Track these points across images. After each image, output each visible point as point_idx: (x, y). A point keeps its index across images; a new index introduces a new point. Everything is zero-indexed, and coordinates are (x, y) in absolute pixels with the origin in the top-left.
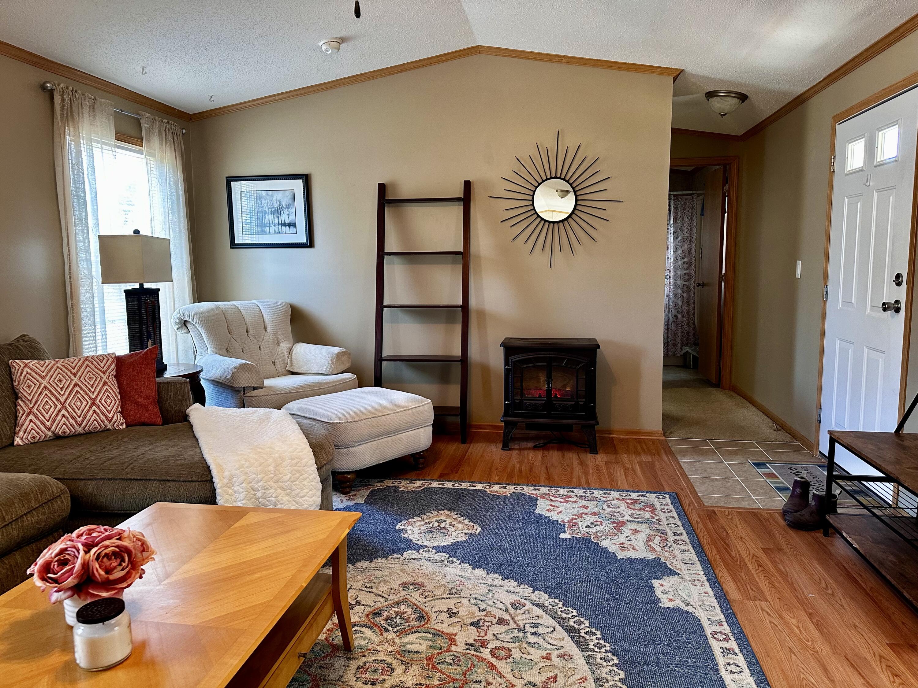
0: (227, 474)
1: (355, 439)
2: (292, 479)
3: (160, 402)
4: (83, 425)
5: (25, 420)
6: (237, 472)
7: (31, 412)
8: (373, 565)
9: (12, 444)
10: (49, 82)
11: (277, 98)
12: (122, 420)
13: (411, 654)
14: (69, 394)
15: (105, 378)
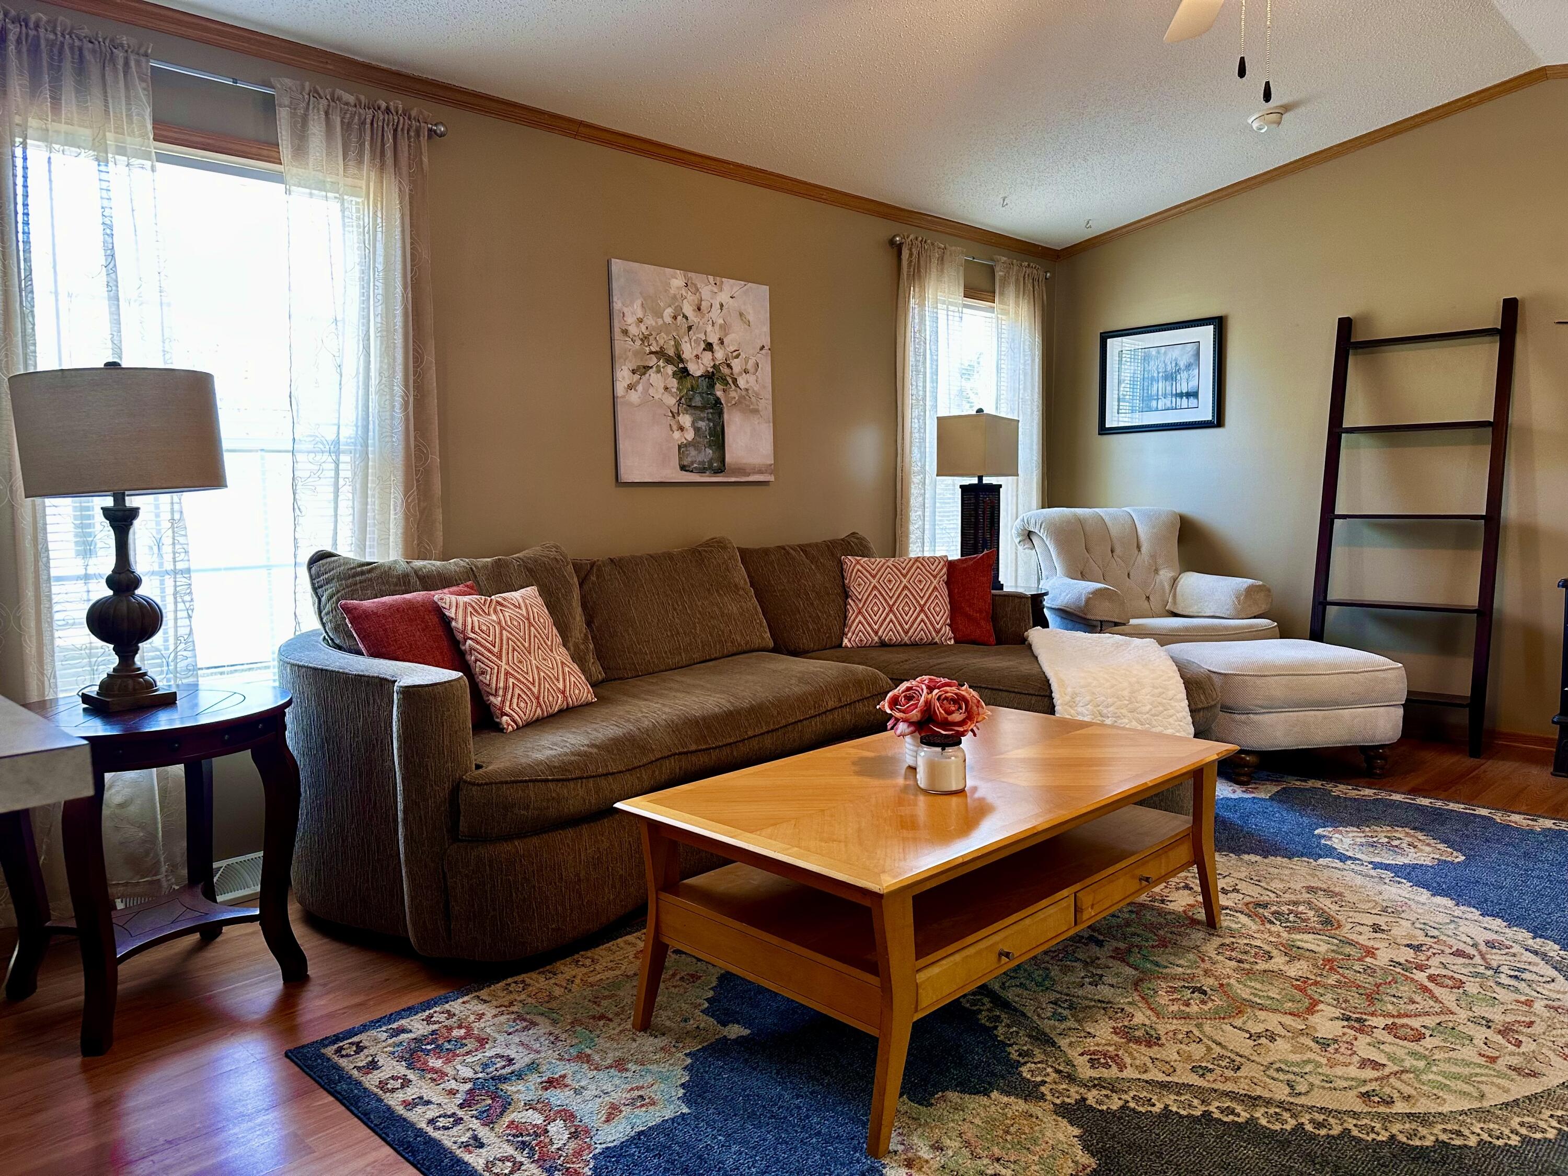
0: (1069, 690)
1: (1259, 702)
2: (1153, 712)
3: (994, 619)
4: (910, 634)
5: (854, 620)
6: (1083, 690)
7: (860, 612)
8: (1266, 861)
9: (840, 645)
10: (898, 235)
11: (1183, 208)
12: (951, 635)
13: (1301, 951)
14: (898, 597)
15: (935, 582)
